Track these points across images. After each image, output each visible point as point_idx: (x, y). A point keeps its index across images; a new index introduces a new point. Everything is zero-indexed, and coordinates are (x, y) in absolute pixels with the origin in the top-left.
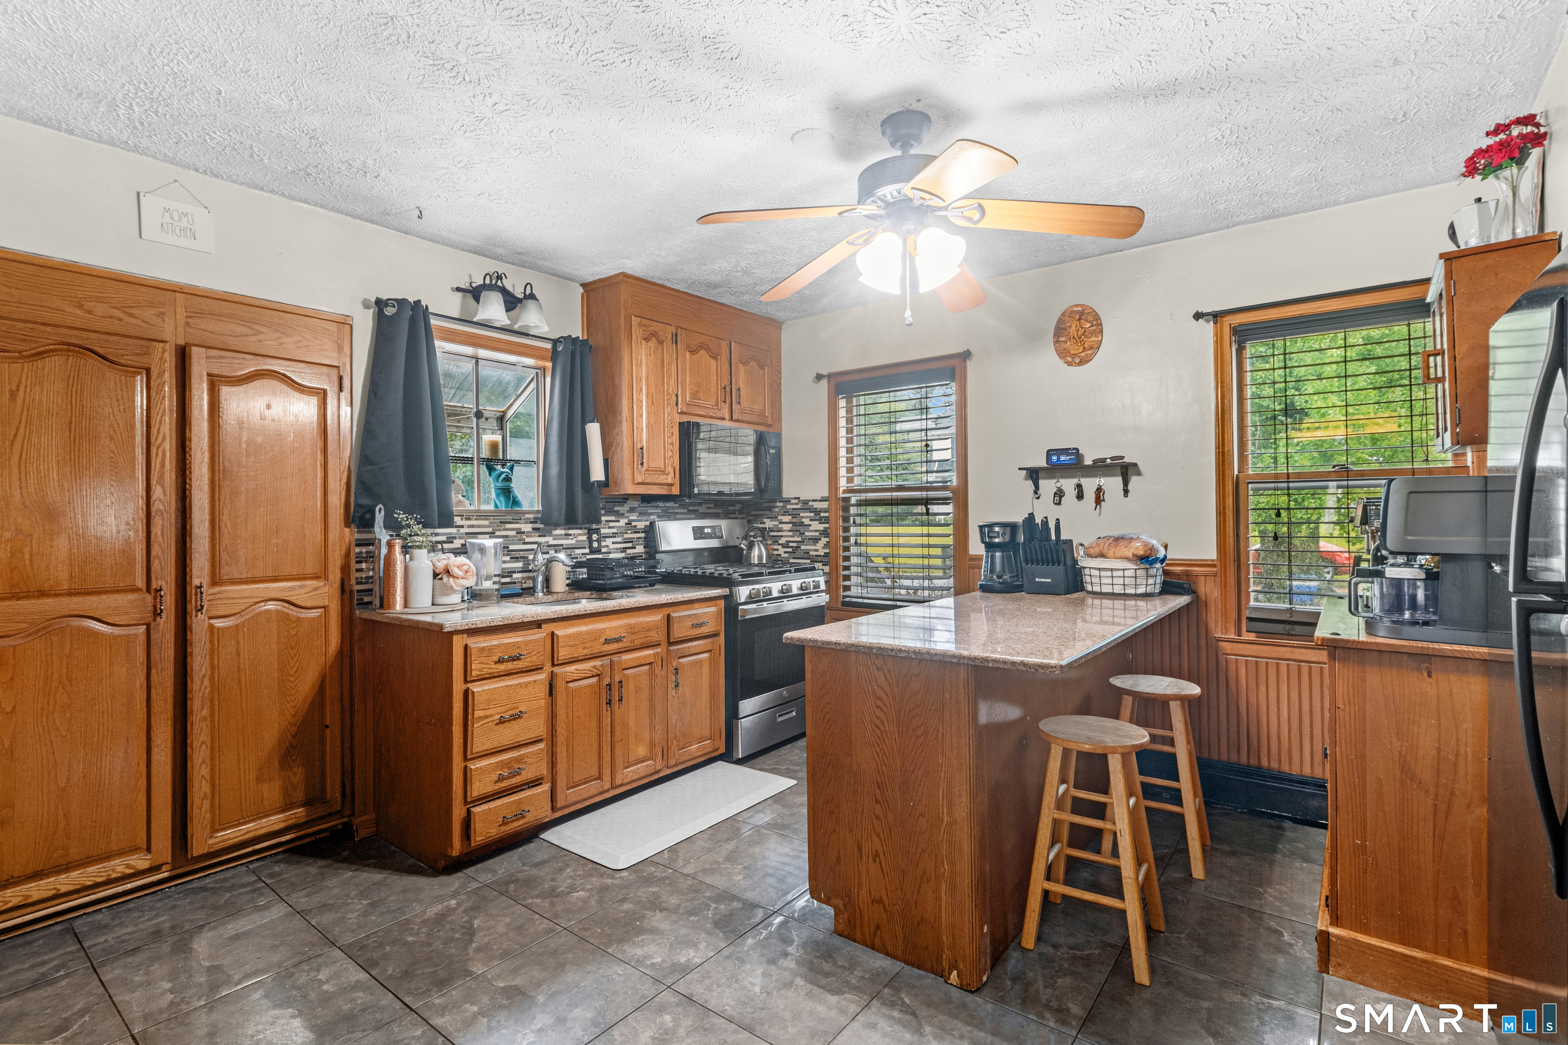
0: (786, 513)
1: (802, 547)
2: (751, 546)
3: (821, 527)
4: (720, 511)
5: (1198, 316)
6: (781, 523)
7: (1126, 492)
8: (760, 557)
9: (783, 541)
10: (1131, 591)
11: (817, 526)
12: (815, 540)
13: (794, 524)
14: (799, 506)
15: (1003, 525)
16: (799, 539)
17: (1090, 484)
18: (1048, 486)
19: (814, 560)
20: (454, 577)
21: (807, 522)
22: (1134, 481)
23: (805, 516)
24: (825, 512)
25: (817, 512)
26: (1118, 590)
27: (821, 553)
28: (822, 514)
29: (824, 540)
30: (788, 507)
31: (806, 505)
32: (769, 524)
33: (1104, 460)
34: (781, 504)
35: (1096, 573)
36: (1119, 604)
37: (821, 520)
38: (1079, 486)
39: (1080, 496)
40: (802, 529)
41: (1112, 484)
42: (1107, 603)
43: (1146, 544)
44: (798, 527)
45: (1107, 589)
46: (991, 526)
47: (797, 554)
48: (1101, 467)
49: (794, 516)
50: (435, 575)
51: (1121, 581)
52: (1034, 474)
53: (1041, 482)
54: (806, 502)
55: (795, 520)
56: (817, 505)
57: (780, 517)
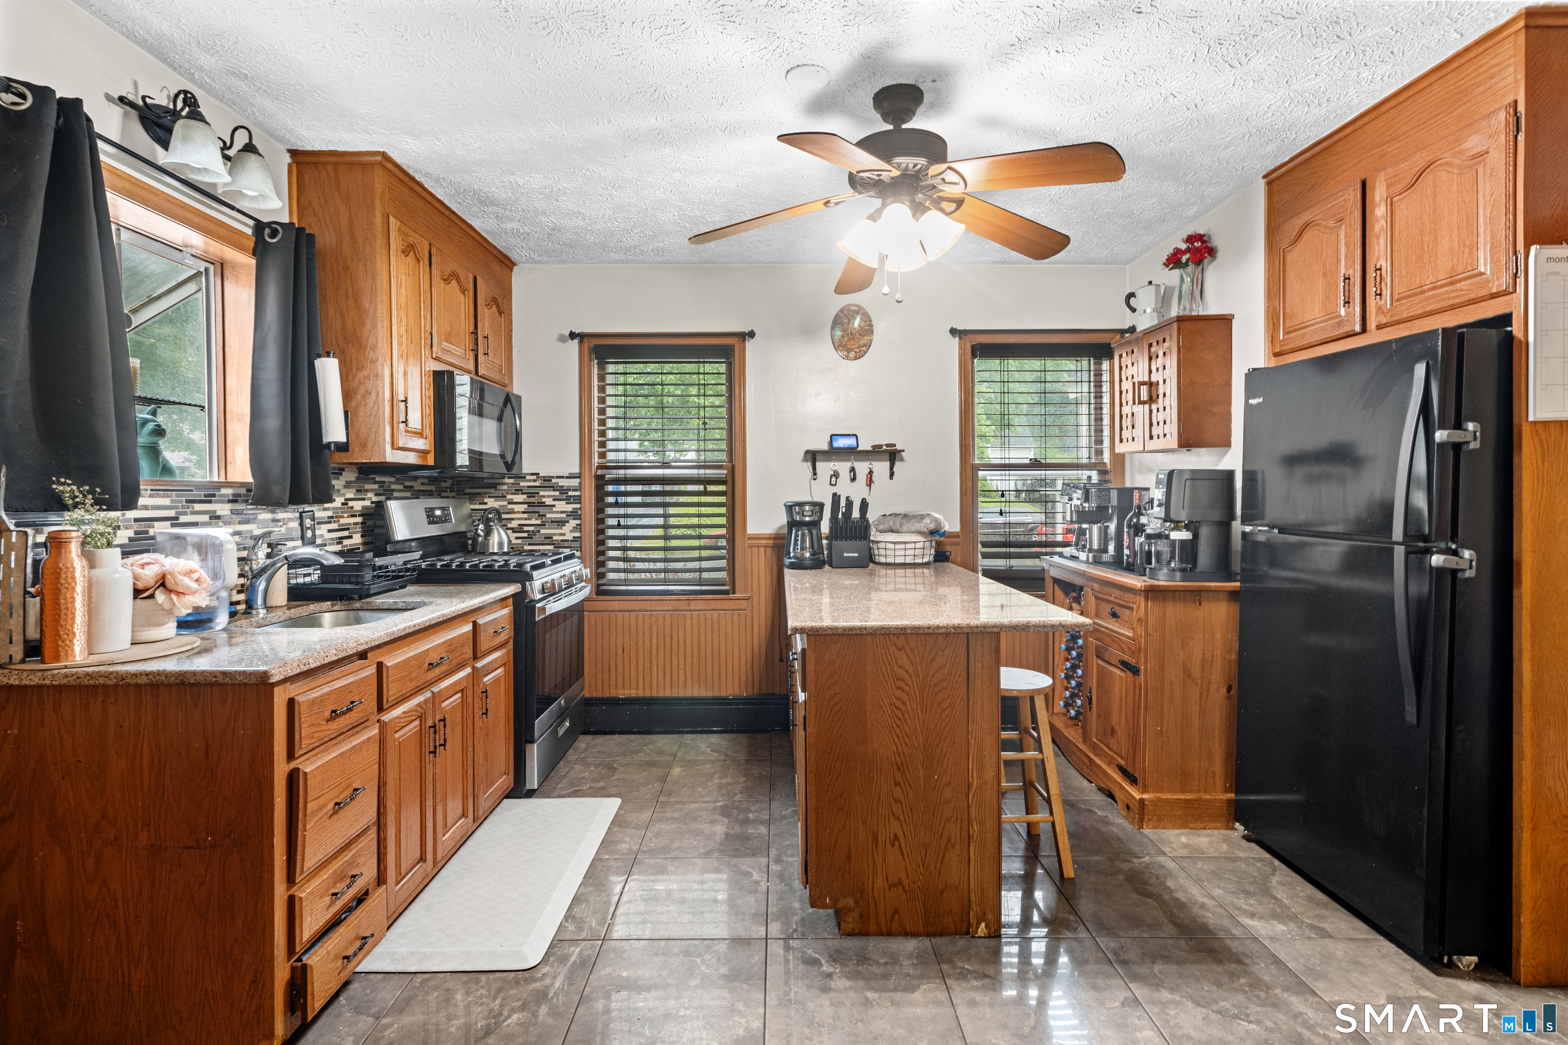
0: (518, 491)
1: (542, 531)
2: (488, 532)
3: (569, 508)
4: (433, 488)
5: (953, 332)
6: (511, 503)
7: (892, 475)
8: (501, 544)
9: (514, 524)
10: (919, 561)
11: (561, 506)
12: (561, 523)
13: (530, 504)
14: (537, 484)
15: (813, 504)
16: (539, 522)
17: (862, 468)
18: (825, 468)
19: (558, 545)
20: (178, 593)
21: (549, 501)
22: (898, 464)
23: (547, 497)
24: (574, 490)
25: (563, 490)
26: (909, 560)
27: (569, 537)
28: (571, 493)
29: (573, 523)
30: (522, 484)
31: (547, 482)
32: (491, 503)
33: (881, 446)
34: (512, 481)
35: (891, 546)
36: (909, 572)
37: (568, 500)
38: (853, 470)
39: (853, 479)
40: (542, 510)
41: (881, 467)
42: (900, 572)
43: (937, 521)
44: (535, 507)
45: (899, 560)
46: (801, 504)
47: (536, 539)
48: (876, 452)
49: (531, 495)
50: (137, 593)
51: (912, 552)
52: (812, 456)
53: (818, 464)
54: (548, 479)
55: (532, 500)
56: (563, 483)
57: (509, 497)
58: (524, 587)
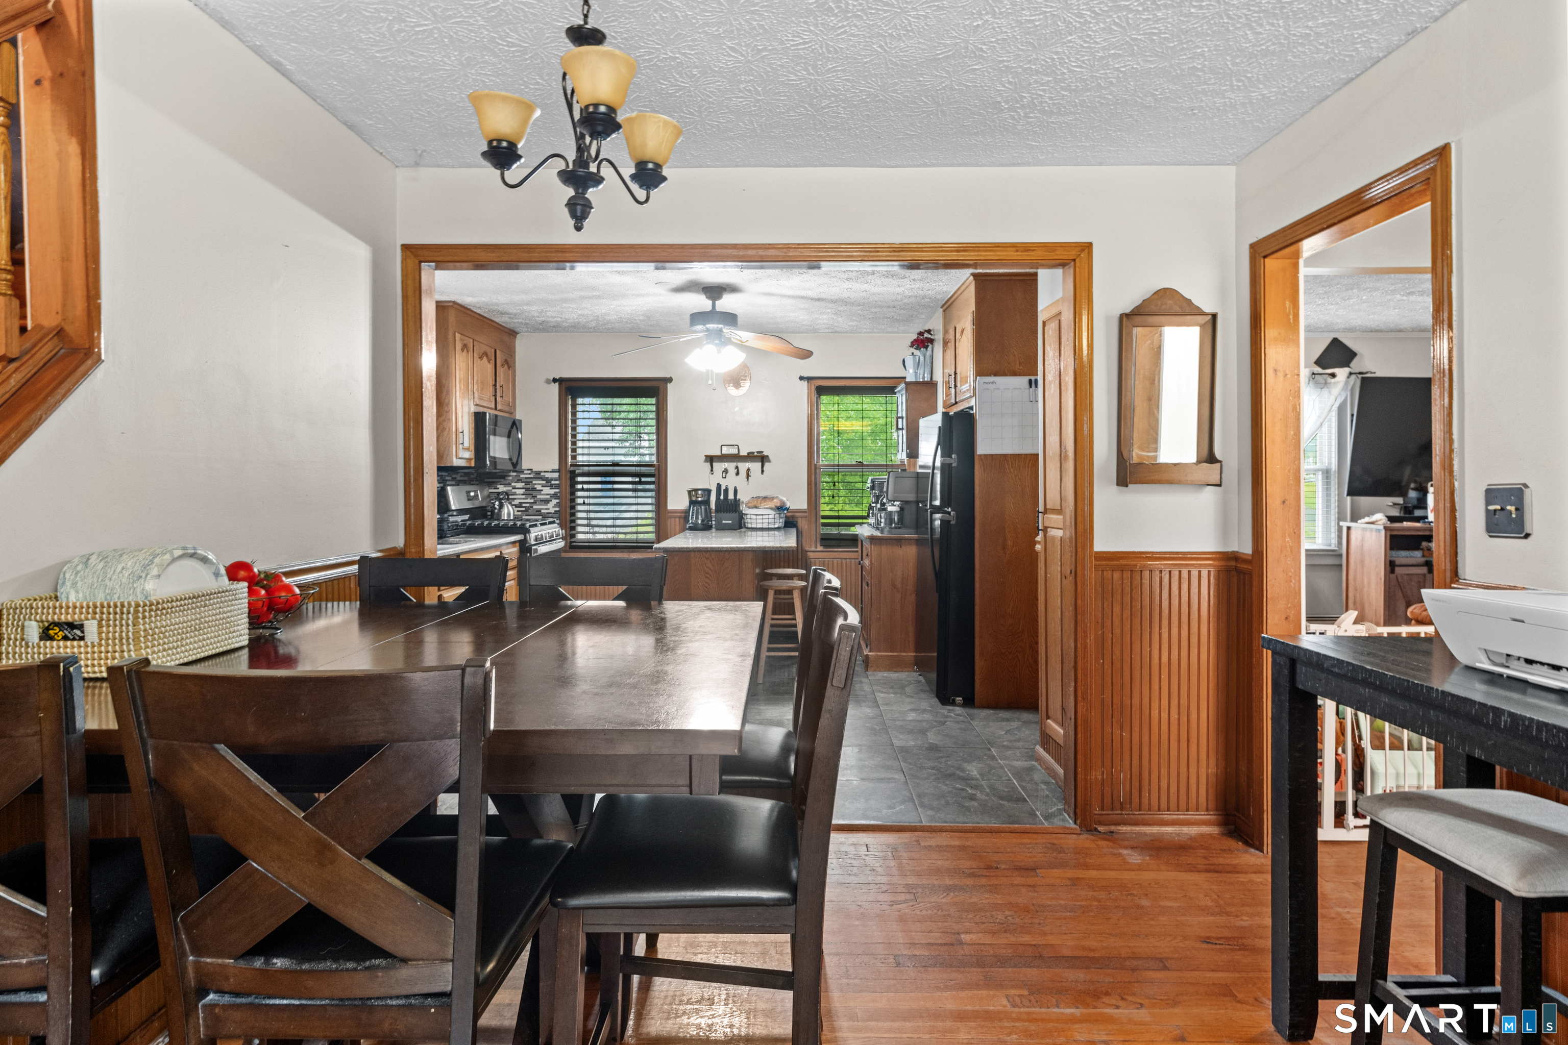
0: (519, 481)
1: (535, 507)
2: (501, 506)
3: (552, 491)
4: (466, 478)
5: (801, 378)
6: (514, 488)
7: (763, 471)
8: (509, 514)
9: (516, 502)
10: (772, 526)
11: (547, 490)
12: (547, 502)
13: (527, 489)
14: (531, 476)
15: (704, 490)
16: (532, 501)
17: (743, 466)
18: (719, 467)
19: (545, 516)
21: (539, 487)
22: (767, 465)
23: (538, 484)
24: (556, 480)
25: (548, 480)
26: (765, 526)
27: (552, 510)
28: (553, 482)
29: (555, 501)
30: (522, 476)
31: (538, 475)
32: (502, 488)
33: (753, 453)
34: (515, 474)
35: (754, 517)
36: (765, 533)
37: (552, 487)
38: (737, 467)
39: (737, 474)
40: (534, 493)
41: (755, 466)
42: (759, 533)
43: (781, 501)
44: (530, 491)
45: (759, 526)
46: (696, 490)
47: (530, 512)
48: (751, 457)
49: (527, 483)
51: (767, 521)
52: (711, 459)
53: (714, 464)
54: (538, 473)
55: (528, 486)
56: (548, 475)
57: (513, 484)
58: (525, 537)
